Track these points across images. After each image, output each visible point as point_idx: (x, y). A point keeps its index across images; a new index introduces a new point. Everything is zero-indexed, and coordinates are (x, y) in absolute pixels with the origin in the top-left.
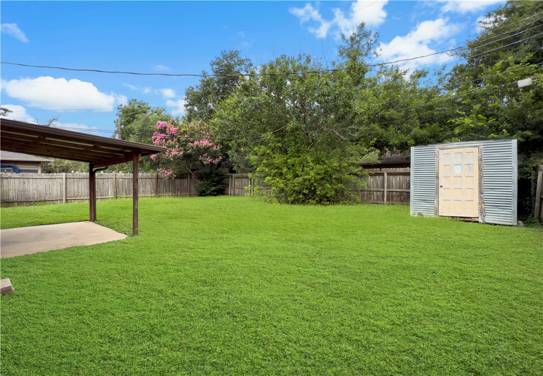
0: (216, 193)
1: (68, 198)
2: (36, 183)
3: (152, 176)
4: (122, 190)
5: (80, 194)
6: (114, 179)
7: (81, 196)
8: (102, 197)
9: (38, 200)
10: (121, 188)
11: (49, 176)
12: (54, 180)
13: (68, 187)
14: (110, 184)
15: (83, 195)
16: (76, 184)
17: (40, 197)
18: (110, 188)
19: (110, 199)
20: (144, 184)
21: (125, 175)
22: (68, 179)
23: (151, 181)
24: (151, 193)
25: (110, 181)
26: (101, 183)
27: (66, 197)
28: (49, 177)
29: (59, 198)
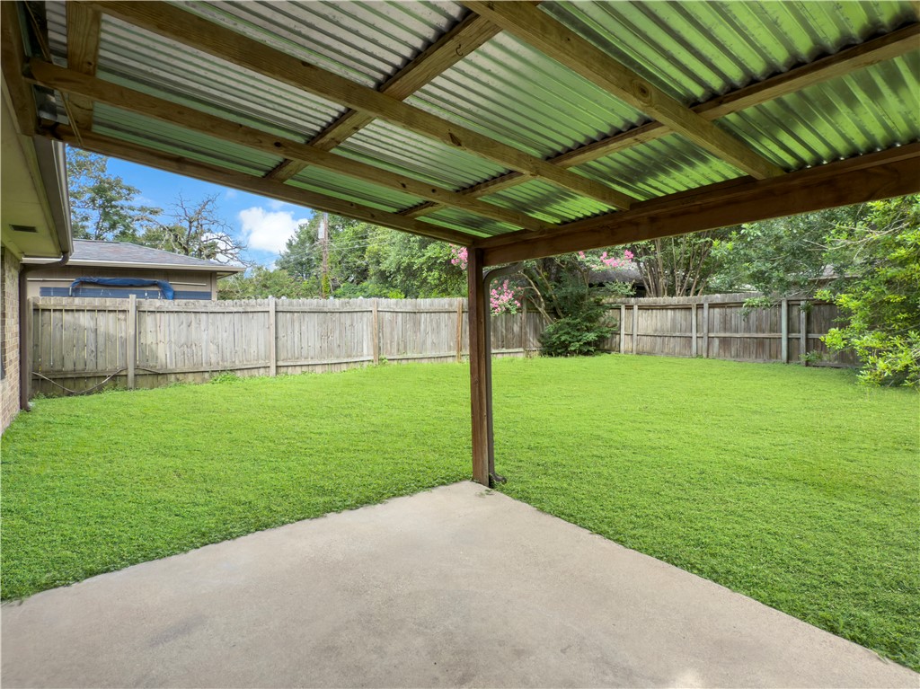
0: (592, 349)
1: (280, 363)
2: (213, 324)
3: (451, 305)
4: (391, 342)
5: (304, 352)
6: (375, 313)
7: (306, 358)
8: (349, 360)
9: (220, 369)
10: (388, 335)
11: (241, 306)
12: (251, 315)
13: (281, 334)
14: (365, 327)
15: (312, 354)
16: (297, 325)
17: (222, 360)
18: (365, 337)
19: (365, 364)
20: (435, 325)
21: (397, 304)
22: (280, 314)
23: (449, 318)
24: (450, 348)
25: (365, 319)
26: (348, 322)
27: (277, 361)
28: (241, 310)
29: (262, 363)
